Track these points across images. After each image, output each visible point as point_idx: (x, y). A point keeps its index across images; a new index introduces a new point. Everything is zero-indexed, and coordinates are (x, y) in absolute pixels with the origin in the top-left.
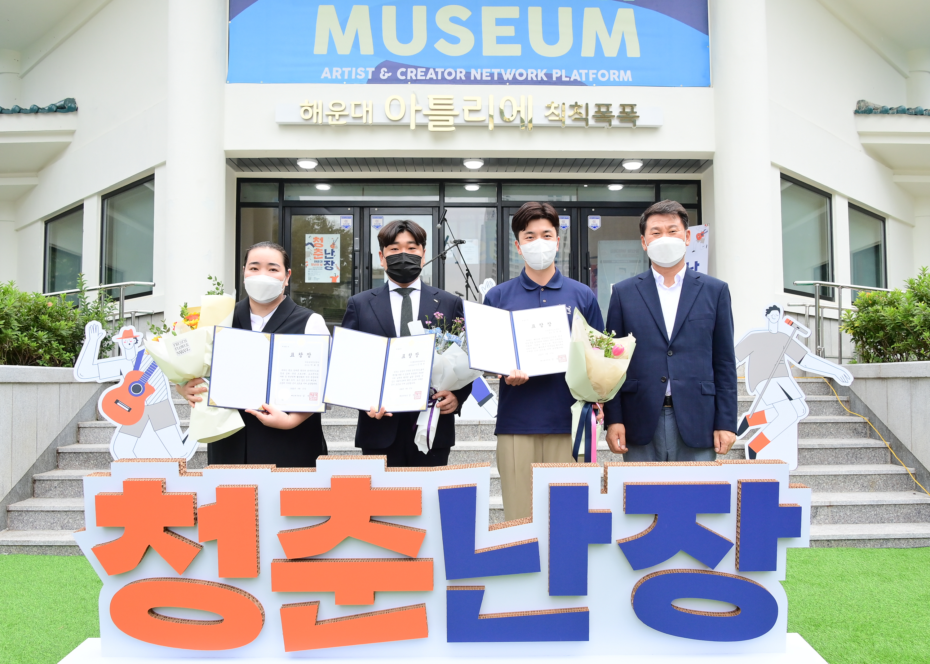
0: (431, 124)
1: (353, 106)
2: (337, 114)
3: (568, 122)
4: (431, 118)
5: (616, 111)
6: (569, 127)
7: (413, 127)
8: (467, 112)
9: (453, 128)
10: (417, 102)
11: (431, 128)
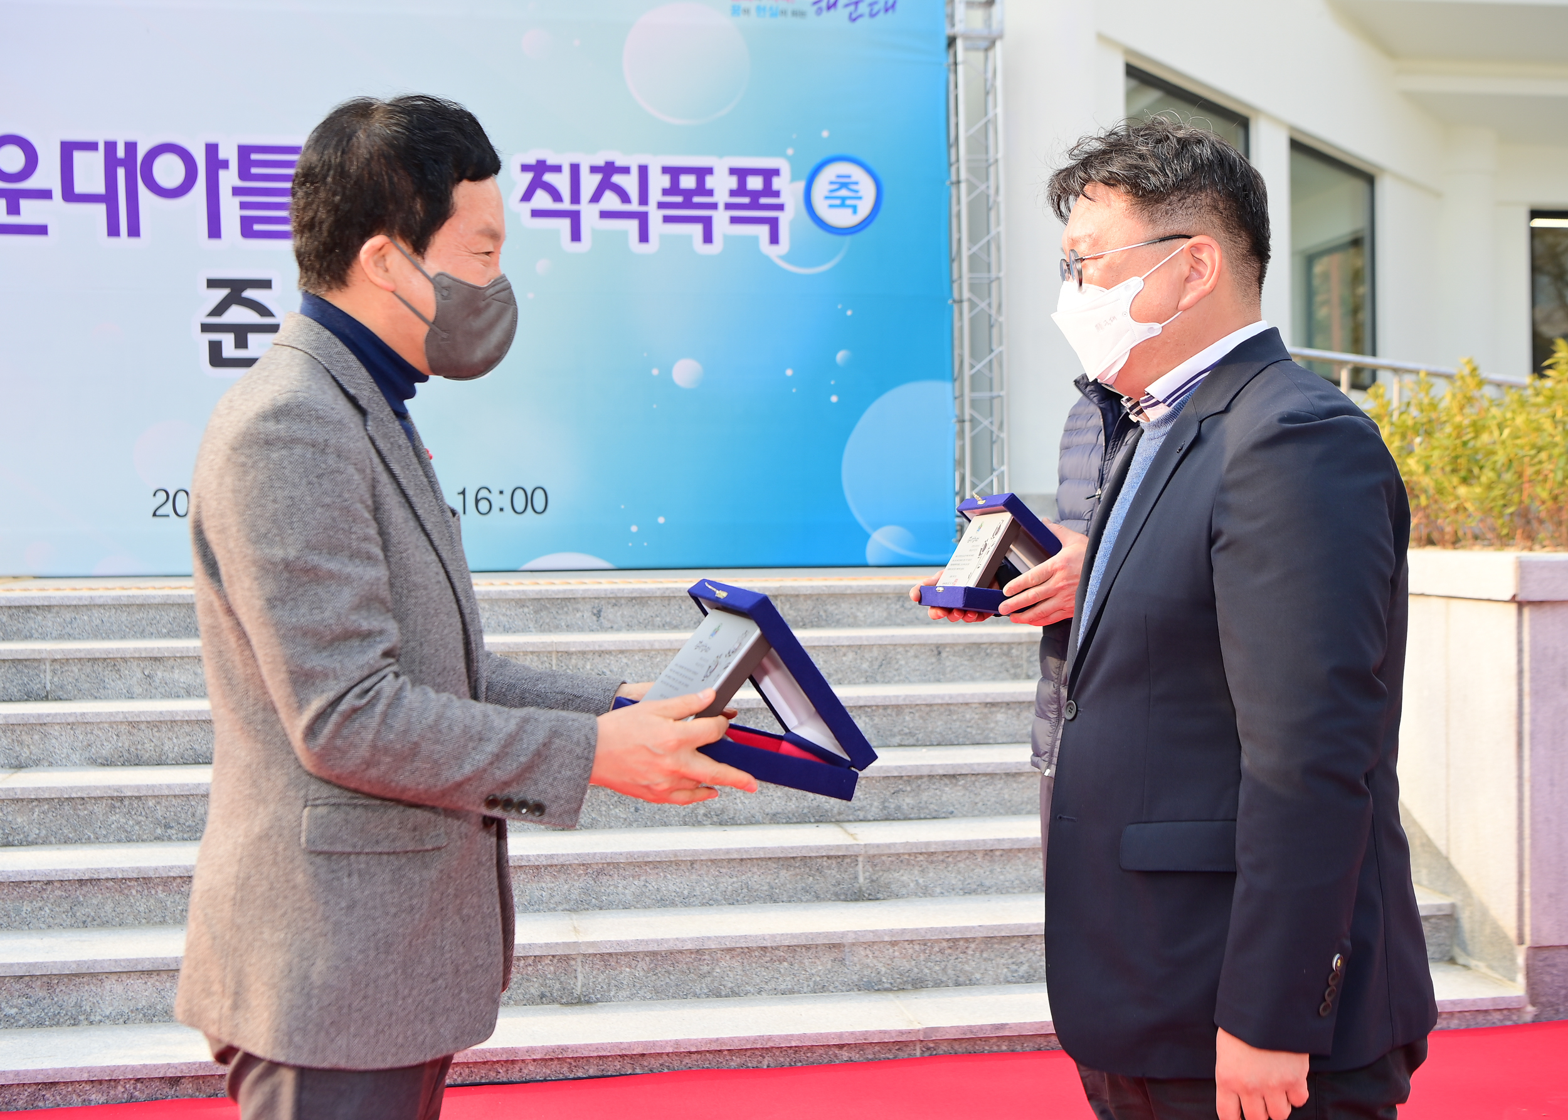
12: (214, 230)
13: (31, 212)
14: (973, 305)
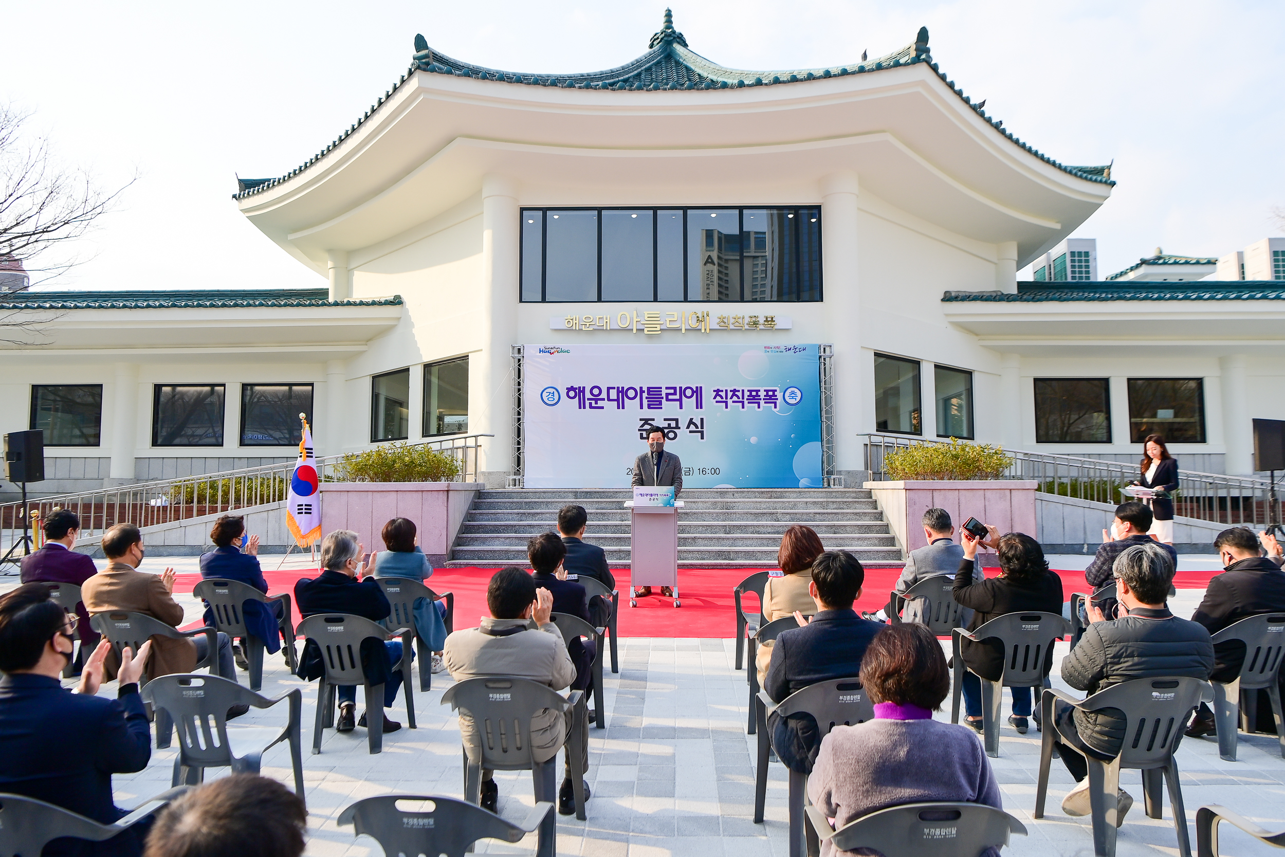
0: (646, 330)
1: (598, 319)
2: (588, 324)
3: (732, 327)
4: (646, 326)
5: (761, 320)
6: (732, 330)
7: (635, 331)
8: (668, 322)
9: (660, 332)
10: (638, 316)
11: (646, 332)
12: (641, 407)
13: (600, 403)
14: (826, 423)
